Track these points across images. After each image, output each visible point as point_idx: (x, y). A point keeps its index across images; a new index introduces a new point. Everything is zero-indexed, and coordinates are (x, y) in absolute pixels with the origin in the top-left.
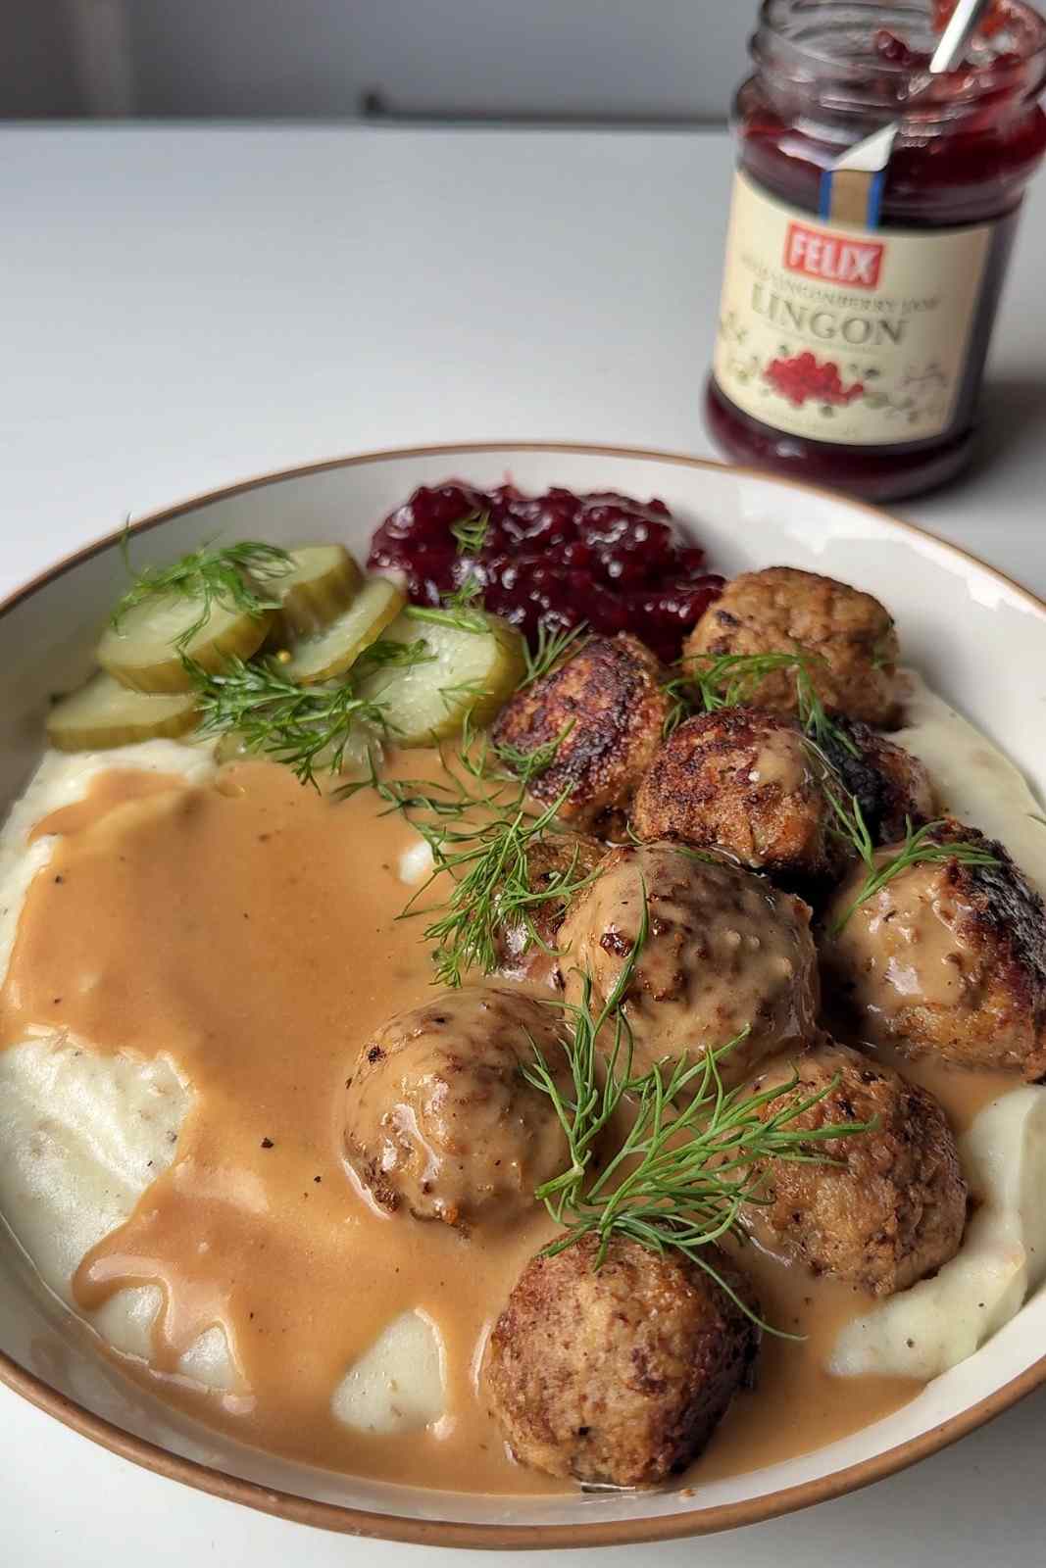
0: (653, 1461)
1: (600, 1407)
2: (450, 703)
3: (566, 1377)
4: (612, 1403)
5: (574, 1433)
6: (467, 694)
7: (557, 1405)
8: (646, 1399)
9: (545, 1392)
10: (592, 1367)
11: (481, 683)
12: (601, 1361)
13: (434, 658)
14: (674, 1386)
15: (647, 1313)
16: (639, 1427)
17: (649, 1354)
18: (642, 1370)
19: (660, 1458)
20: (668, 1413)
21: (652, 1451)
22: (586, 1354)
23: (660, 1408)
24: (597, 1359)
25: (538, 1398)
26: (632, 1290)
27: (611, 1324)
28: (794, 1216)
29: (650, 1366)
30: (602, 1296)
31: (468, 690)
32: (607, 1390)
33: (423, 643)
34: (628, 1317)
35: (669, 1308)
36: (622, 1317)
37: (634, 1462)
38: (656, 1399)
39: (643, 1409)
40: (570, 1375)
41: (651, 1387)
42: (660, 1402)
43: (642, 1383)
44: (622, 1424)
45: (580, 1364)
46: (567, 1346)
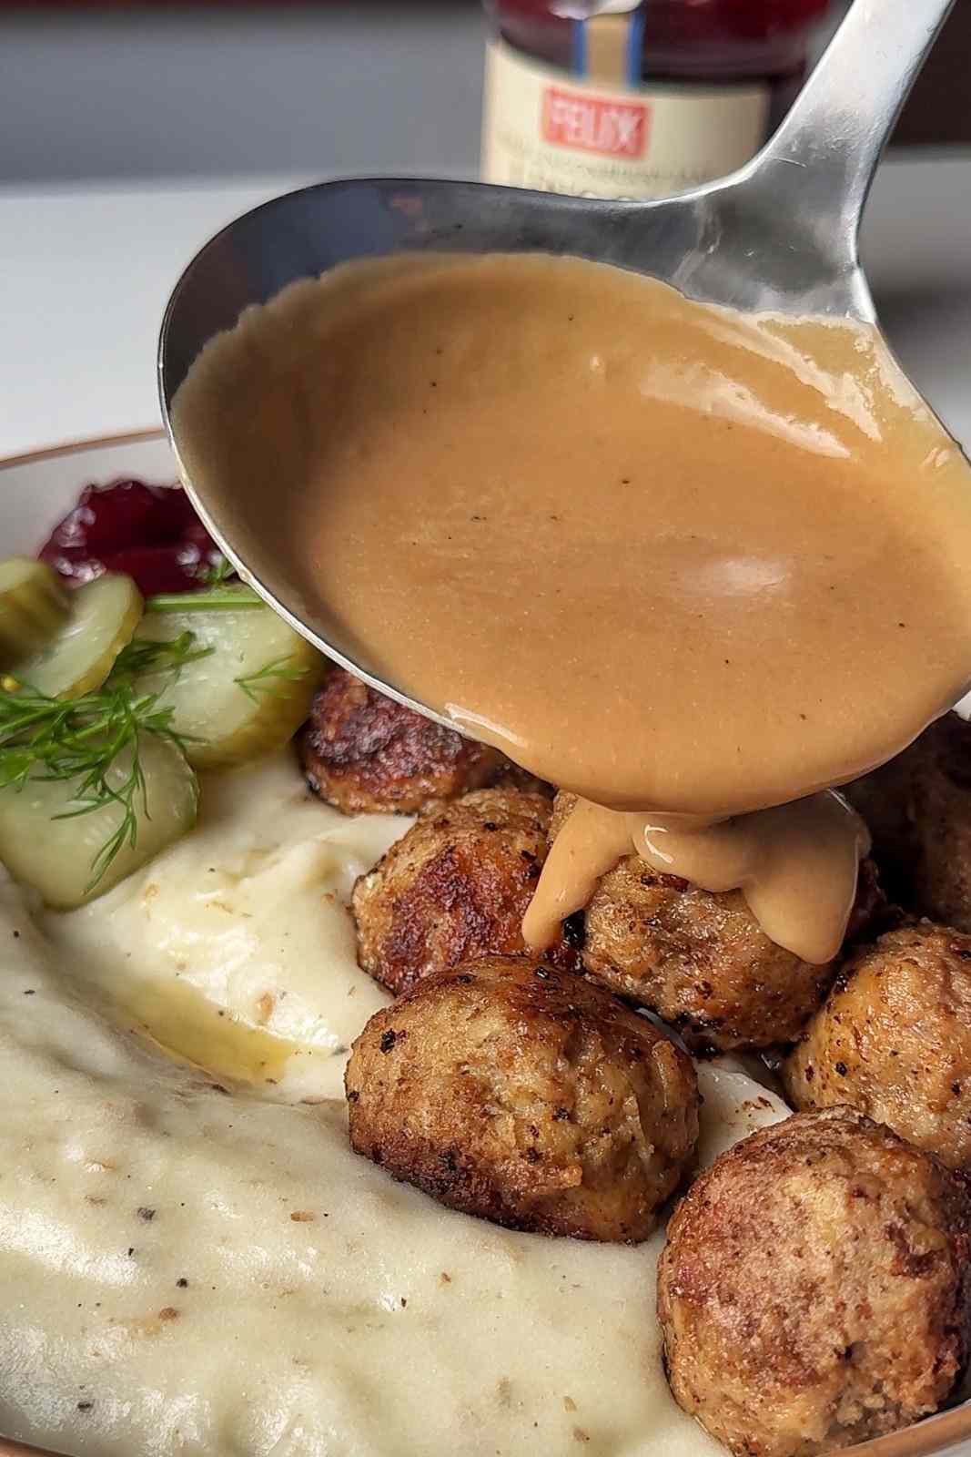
0: (940, 1363)
1: (864, 1310)
2: (255, 693)
3: (810, 1290)
4: (875, 1301)
5: (840, 1356)
6: (273, 679)
7: (806, 1330)
8: (917, 1280)
9: (787, 1322)
10: (841, 1267)
11: (287, 661)
12: (850, 1254)
13: (210, 651)
14: (942, 1259)
15: (883, 1184)
16: (915, 1324)
17: (905, 1227)
18: (903, 1247)
19: (949, 1356)
20: (944, 1292)
21: (937, 1349)
22: (828, 1253)
23: (935, 1289)
24: (844, 1254)
25: (779, 1332)
26: (854, 1167)
27: (849, 1205)
28: (953, 1090)
29: (910, 1241)
30: (823, 1181)
31: (274, 673)
32: (865, 1287)
33: (190, 636)
34: (868, 1192)
35: (905, 1173)
36: (861, 1193)
37: (917, 1373)
38: (928, 1279)
39: (918, 1294)
40: (814, 1286)
41: (920, 1265)
42: (935, 1281)
43: (908, 1263)
44: (895, 1324)
45: (824, 1267)
46: (799, 1254)
